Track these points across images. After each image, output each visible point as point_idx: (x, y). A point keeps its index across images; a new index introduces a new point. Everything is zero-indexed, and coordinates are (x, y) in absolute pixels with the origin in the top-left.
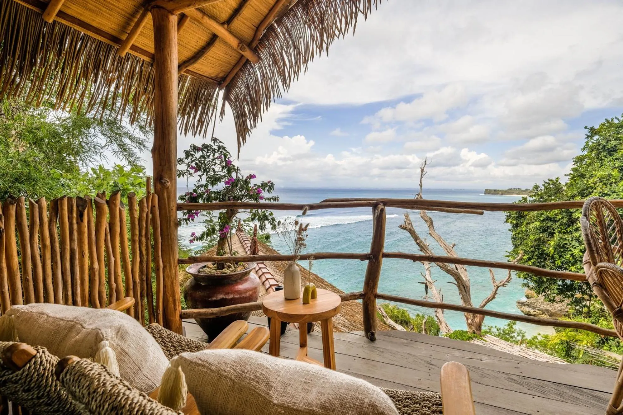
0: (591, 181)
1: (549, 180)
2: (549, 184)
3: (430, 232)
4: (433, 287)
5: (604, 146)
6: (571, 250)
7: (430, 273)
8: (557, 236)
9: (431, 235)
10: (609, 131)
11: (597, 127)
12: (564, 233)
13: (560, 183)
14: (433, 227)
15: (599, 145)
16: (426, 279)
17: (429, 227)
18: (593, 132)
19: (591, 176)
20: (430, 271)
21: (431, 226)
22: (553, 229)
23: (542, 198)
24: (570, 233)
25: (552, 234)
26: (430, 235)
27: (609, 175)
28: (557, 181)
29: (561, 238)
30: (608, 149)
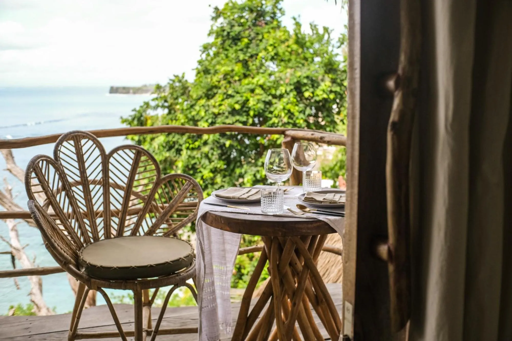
0: (215, 79)
1: (175, 76)
2: (174, 81)
3: (9, 167)
4: (24, 257)
5: (228, 33)
6: (200, 172)
7: (18, 236)
8: (185, 153)
9: (11, 171)
10: (232, 13)
11: (221, 7)
12: (193, 149)
13: (186, 81)
14: (13, 158)
15: (224, 31)
16: (11, 246)
17: (7, 159)
18: (218, 13)
19: (216, 72)
20: (16, 231)
21: (10, 157)
22: (181, 145)
23: (166, 101)
24: (199, 148)
25: (179, 151)
26: (8, 172)
27: (233, 71)
28: (183, 77)
29: (190, 156)
30: (233, 37)
